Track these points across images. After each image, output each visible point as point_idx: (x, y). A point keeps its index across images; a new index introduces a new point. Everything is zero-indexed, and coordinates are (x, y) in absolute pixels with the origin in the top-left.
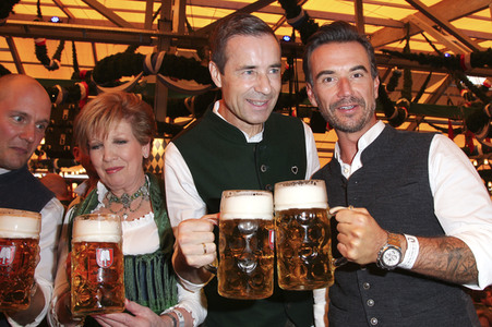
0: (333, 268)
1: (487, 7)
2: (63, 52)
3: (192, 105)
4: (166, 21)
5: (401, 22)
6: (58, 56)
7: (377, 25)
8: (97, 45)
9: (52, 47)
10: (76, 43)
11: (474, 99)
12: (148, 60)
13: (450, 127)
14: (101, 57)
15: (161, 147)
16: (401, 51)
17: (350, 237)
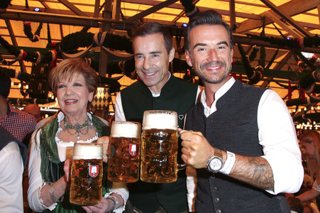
0: (177, 170)
1: (316, 8)
2: (42, 30)
3: (123, 66)
4: (108, 12)
5: (260, 16)
6: (38, 32)
7: (244, 18)
8: (63, 26)
9: (34, 26)
10: (50, 24)
11: (305, 67)
12: (96, 37)
13: (290, 85)
14: (65, 34)
15: (103, 93)
16: (259, 35)
17: (190, 150)
